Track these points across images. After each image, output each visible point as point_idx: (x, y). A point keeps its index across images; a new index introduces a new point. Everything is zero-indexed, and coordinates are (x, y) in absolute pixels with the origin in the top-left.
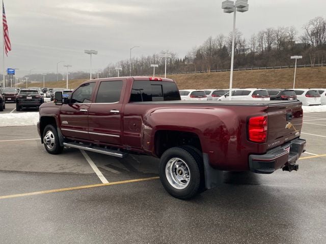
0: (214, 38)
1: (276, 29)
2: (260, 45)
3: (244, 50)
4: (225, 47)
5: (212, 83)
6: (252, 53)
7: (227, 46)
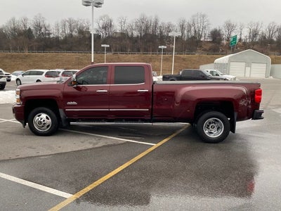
0: (17, 19)
1: (76, 19)
2: (63, 32)
3: (49, 34)
4: (30, 29)
5: (31, 63)
6: (57, 38)
7: (32, 28)
